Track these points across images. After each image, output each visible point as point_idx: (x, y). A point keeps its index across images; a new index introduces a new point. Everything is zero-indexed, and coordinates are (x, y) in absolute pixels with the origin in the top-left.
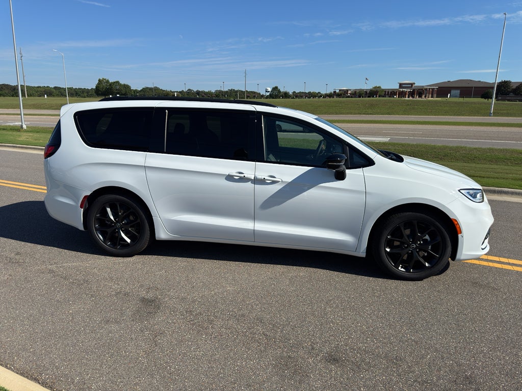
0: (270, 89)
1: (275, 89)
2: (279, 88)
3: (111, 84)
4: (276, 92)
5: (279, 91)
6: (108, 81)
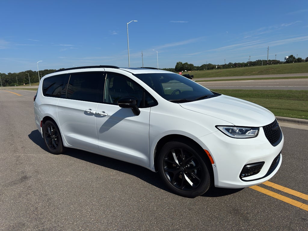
0: (287, 57)
1: (291, 57)
2: (294, 56)
3: (183, 65)
4: (291, 59)
5: (294, 58)
6: (181, 63)
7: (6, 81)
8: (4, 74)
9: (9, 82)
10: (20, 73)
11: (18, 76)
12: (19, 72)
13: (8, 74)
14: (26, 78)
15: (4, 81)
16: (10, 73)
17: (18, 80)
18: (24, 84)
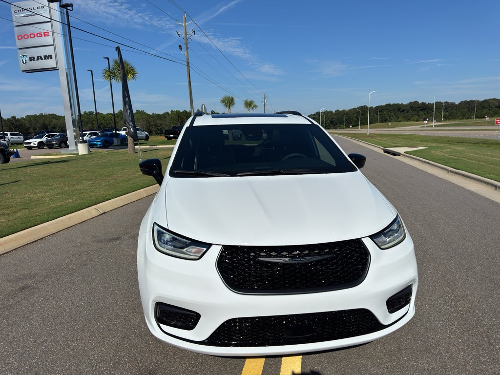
7: (332, 122)
8: (331, 112)
9: (334, 123)
10: (351, 109)
11: (348, 114)
12: (349, 109)
13: (336, 111)
14: (356, 117)
15: (329, 122)
16: (338, 110)
17: (346, 120)
18: (351, 127)
